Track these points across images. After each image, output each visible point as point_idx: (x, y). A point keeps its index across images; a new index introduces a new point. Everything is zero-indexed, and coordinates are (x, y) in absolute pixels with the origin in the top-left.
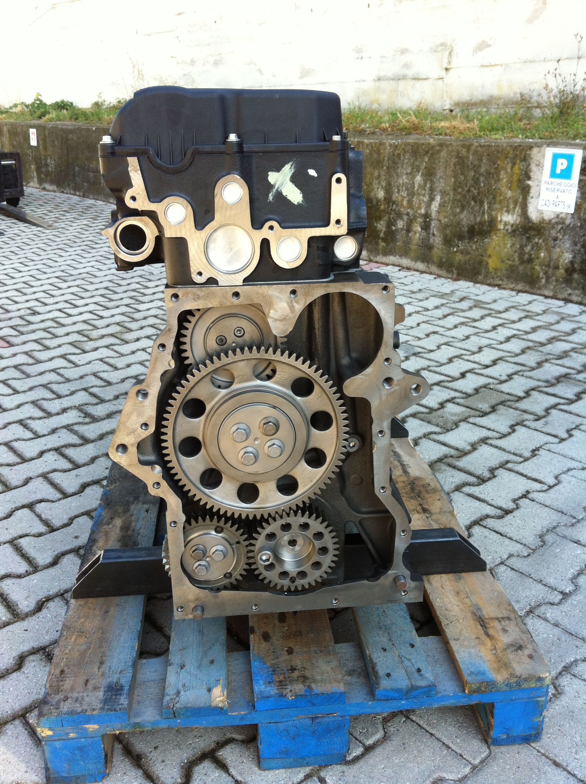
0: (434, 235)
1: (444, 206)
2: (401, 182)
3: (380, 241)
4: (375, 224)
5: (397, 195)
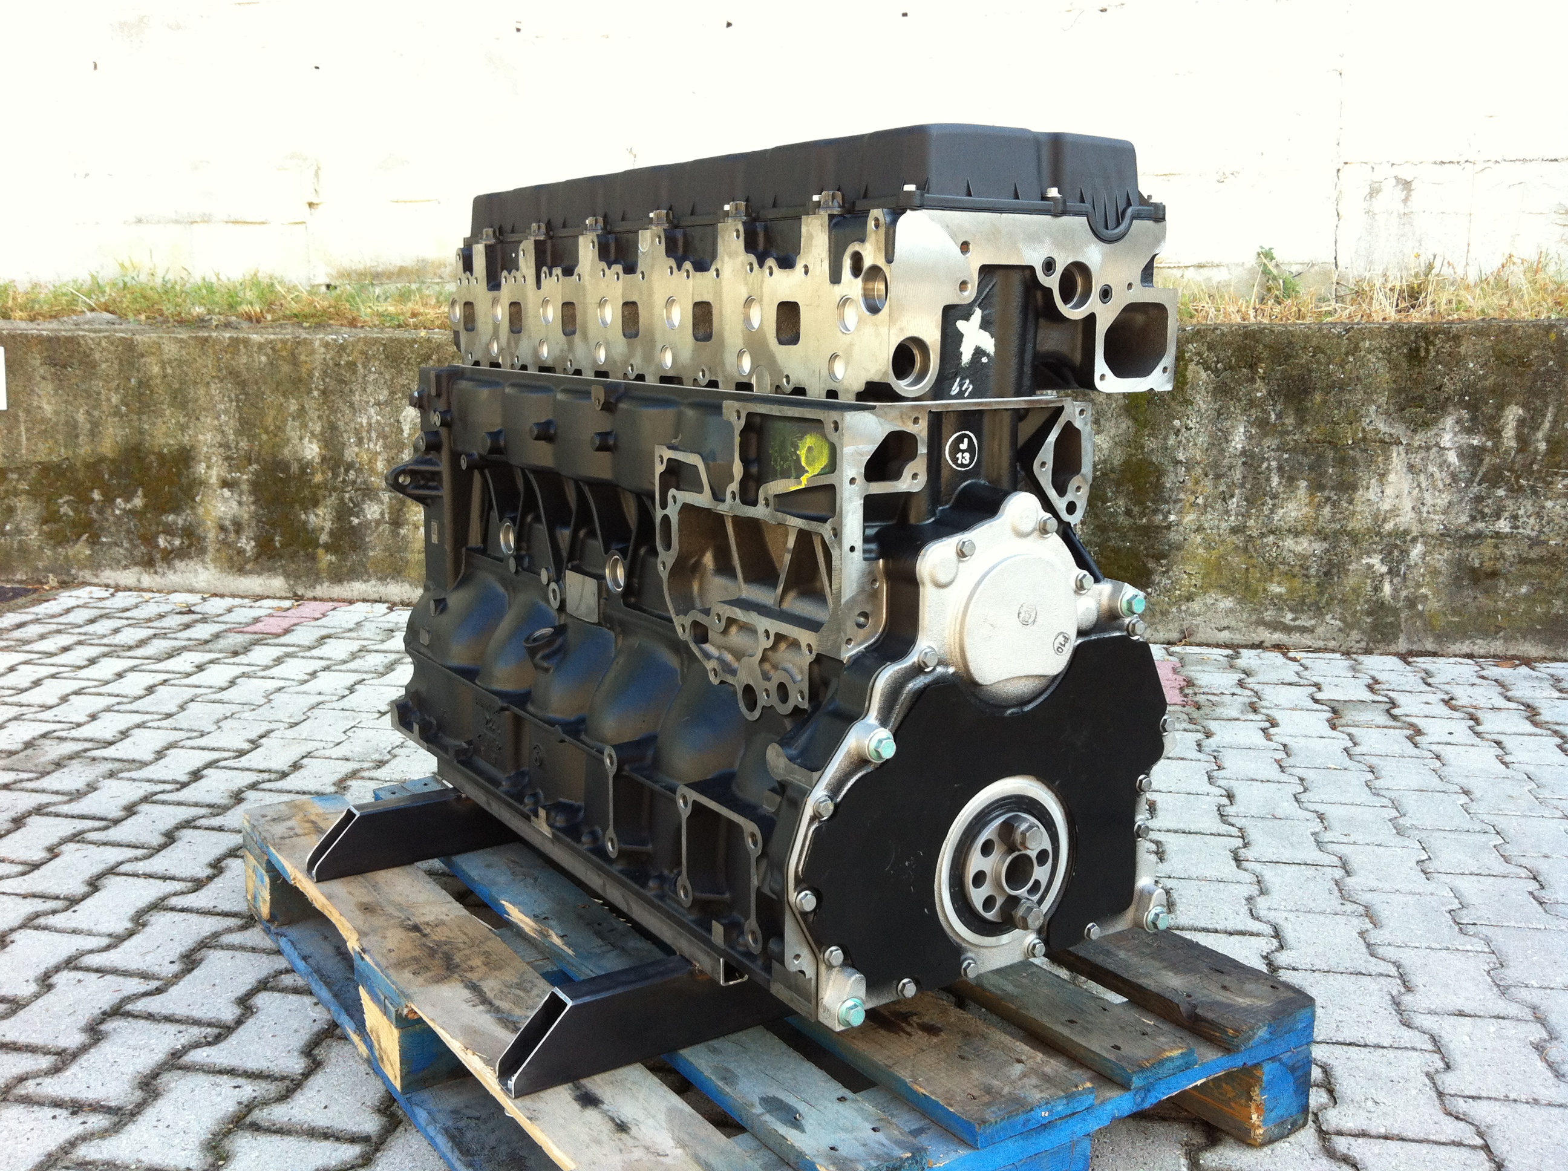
3: (320, 551)
4: (303, 516)
5: (356, 449)
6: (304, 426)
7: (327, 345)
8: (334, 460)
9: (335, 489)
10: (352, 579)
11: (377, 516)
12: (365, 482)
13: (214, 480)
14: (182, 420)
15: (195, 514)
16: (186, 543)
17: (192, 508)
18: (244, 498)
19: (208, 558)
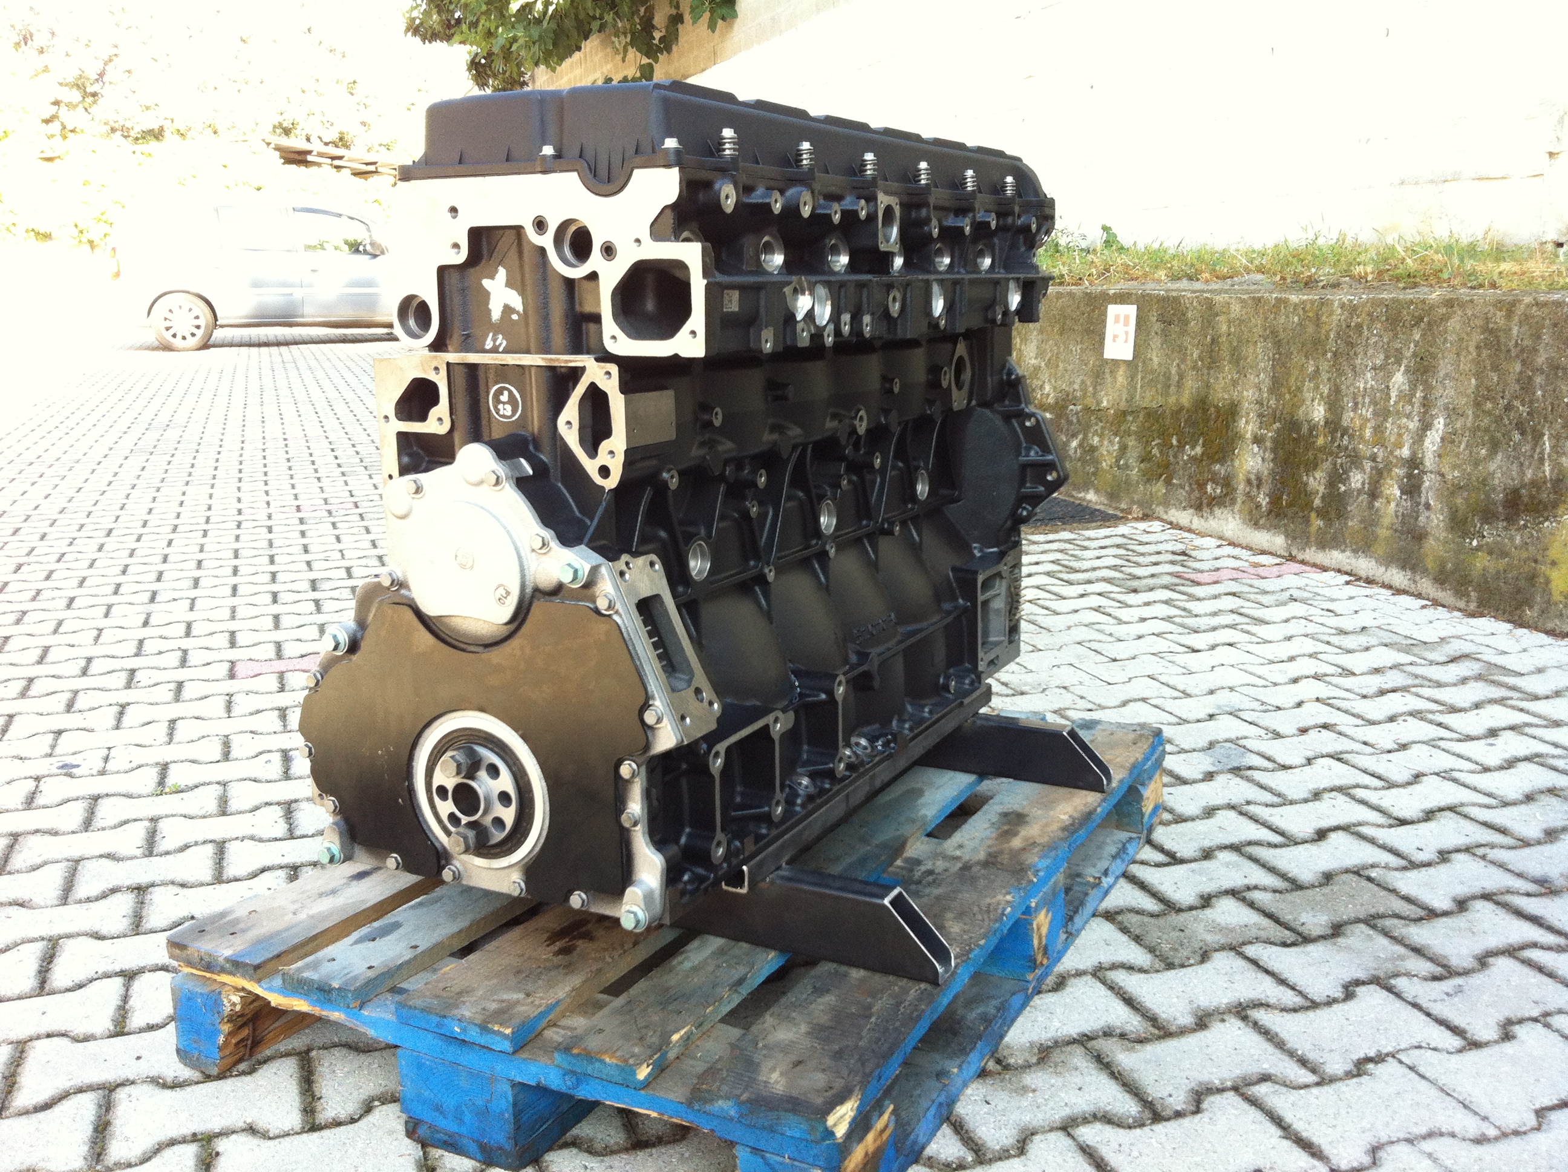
0: (1428, 507)
1: (1453, 442)
2: (1362, 386)
3: (1313, 515)
4: (1305, 478)
5: (1352, 414)
6: (1317, 387)
7: (1342, 306)
8: (1334, 425)
9: (1331, 454)
10: (1332, 548)
11: (1359, 485)
12: (1354, 449)
13: (1249, 436)
14: (1236, 376)
15: (1233, 466)
16: (1224, 492)
17: (1232, 460)
18: (1267, 455)
19: (1237, 507)
